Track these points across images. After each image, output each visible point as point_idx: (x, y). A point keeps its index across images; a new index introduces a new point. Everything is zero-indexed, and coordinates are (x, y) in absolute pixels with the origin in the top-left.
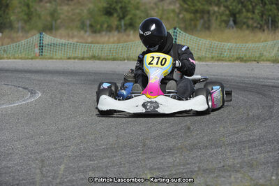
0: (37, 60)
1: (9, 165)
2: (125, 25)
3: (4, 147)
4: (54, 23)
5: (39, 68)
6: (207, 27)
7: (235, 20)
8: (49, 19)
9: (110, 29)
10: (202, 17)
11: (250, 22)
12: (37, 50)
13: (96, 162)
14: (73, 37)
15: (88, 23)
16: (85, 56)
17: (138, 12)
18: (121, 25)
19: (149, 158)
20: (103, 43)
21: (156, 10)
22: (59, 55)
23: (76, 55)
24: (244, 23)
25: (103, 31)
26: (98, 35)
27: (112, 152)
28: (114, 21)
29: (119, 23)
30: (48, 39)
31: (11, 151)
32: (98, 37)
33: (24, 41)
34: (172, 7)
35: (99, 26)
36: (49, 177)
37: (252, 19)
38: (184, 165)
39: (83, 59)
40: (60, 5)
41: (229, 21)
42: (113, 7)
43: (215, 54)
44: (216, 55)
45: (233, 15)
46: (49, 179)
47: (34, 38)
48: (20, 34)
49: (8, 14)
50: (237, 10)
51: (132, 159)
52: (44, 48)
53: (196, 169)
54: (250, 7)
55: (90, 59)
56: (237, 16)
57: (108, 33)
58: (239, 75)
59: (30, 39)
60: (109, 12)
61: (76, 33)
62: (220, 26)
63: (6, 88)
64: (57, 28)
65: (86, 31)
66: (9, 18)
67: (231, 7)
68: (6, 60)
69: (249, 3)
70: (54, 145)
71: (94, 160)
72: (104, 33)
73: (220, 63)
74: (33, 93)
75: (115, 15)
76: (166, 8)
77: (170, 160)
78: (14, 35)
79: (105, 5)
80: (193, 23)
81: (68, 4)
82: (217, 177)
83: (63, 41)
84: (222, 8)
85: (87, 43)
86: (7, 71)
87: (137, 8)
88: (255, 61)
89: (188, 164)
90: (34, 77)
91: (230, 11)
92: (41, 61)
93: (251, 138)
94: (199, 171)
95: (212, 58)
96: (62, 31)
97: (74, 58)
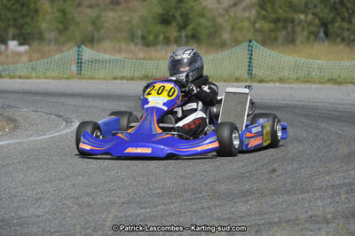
0: (74, 81)
1: (38, 213)
2: (187, 36)
3: (32, 190)
4: (95, 33)
5: (77, 91)
6: (291, 41)
7: (326, 31)
8: (90, 28)
9: (167, 41)
10: (285, 28)
11: (346, 34)
12: (74, 68)
13: (148, 210)
14: (120, 51)
15: (139, 33)
16: (136, 76)
17: (202, 21)
18: (181, 36)
19: (216, 206)
20: (159, 60)
21: (227, 17)
22: (102, 74)
23: (125, 75)
24: (338, 35)
25: (158, 44)
26: (152, 49)
27: (170, 198)
28: (172, 31)
29: (178, 34)
30: (88, 53)
31: (40, 195)
32: (153, 52)
33: (57, 57)
34: (247, 14)
35: (151, 37)
36: (88, 228)
37: (349, 30)
38: (260, 215)
39: (132, 79)
40: (105, 10)
41: (318, 33)
42: (171, 13)
43: (301, 74)
44: (303, 75)
45: (324, 25)
46: (89, 231)
47: (70, 53)
48: (53, 47)
49: (37, 21)
50: (330, 19)
51: (194, 207)
52: (83, 65)
53: (276, 220)
54: (346, 15)
55: (141, 79)
56: (330, 26)
57: (166, 47)
58: (331, 100)
59: (66, 54)
60: (165, 20)
61: (123, 46)
62: (308, 38)
63: (34, 115)
64: (100, 40)
65: (136, 44)
66: (39, 27)
67: (321, 15)
68: (34, 80)
69: (344, 9)
70: (96, 188)
71: (146, 208)
72: (159, 47)
73: (307, 85)
74: (68, 121)
75: (174, 24)
76: (239, 15)
77: (243, 208)
78: (46, 48)
79: (160, 11)
80: (273, 34)
81: (114, 10)
82: (302, 229)
83: (107, 57)
84: (310, 17)
85: (137, 59)
86: (36, 93)
87: (202, 15)
88: (352, 83)
89: (266, 214)
90: (70, 101)
91: (320, 19)
92: (79, 81)
93: (346, 181)
94: (280, 222)
95: (298, 79)
96: (107, 44)
97: (122, 78)
